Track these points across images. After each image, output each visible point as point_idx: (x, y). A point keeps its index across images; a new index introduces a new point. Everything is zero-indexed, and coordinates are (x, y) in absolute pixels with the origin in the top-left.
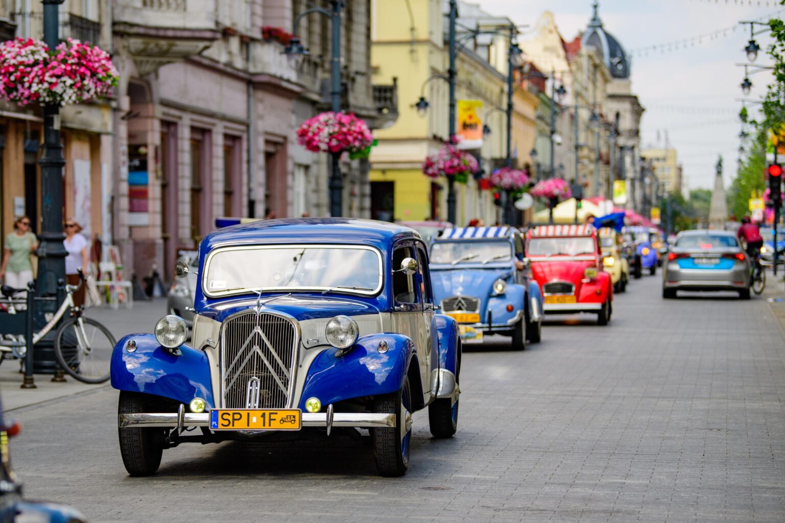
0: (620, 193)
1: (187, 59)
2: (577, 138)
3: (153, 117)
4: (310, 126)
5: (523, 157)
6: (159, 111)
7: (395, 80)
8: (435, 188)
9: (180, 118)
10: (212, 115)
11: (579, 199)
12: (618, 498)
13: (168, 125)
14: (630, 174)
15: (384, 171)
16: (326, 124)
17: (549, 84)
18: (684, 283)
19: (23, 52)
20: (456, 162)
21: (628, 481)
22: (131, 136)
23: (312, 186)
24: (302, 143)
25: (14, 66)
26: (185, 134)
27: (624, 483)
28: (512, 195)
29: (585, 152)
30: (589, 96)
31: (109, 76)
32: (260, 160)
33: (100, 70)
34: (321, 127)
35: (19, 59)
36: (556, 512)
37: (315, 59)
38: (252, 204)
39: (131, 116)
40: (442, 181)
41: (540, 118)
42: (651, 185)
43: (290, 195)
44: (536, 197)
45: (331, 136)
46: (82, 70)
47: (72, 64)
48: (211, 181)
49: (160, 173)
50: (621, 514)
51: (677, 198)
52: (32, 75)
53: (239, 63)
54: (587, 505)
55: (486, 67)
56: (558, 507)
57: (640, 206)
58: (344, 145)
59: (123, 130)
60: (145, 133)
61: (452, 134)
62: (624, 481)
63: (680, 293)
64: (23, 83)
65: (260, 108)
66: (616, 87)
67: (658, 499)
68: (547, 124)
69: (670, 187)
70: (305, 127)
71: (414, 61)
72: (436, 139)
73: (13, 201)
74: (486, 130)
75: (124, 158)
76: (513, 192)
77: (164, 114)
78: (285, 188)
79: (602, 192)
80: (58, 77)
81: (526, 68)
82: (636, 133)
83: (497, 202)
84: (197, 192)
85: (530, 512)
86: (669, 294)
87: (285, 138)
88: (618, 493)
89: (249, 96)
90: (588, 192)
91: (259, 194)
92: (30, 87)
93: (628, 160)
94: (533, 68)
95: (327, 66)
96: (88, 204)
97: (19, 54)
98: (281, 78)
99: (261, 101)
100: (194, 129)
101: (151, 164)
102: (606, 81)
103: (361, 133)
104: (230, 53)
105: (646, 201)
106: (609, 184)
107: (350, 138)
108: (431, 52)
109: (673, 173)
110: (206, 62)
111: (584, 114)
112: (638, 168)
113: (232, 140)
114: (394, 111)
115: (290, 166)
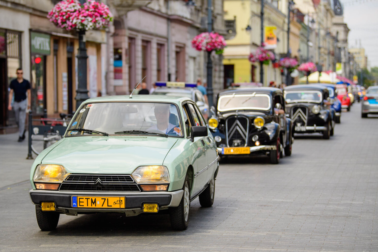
0: (339, 69)
1: (141, 8)
2: (319, 43)
3: (124, 35)
4: (197, 39)
5: (294, 53)
6: (127, 33)
7: (235, 17)
8: (253, 67)
9: (137, 36)
10: (151, 34)
11: (320, 71)
12: (349, 210)
13: (132, 39)
14: (344, 60)
15: (229, 60)
16: (205, 38)
17: (306, 19)
18: (371, 111)
19: (69, 6)
20: (264, 55)
21: (354, 202)
22: (115, 44)
23: (197, 67)
24: (194, 47)
25: (65, 12)
26: (139, 43)
27: (352, 203)
28: (289, 70)
29: (322, 50)
30: (324, 24)
31: (108, 17)
32: (173, 55)
33: (104, 14)
34: (203, 39)
35: (68, 9)
36: (322, 217)
37: (199, 8)
38: (169, 76)
39: (115, 35)
40: (257, 64)
41: (302, 34)
42: (353, 65)
43: (187, 71)
44: (300, 71)
45: (207, 44)
46: (96, 14)
47: (91, 11)
48: (151, 65)
49: (128, 61)
50: (352, 217)
51: (365, 71)
52: (73, 16)
53: (164, 10)
54: (335, 213)
55: (277, 11)
56: (322, 214)
57: (348, 75)
58: (213, 48)
59: (111, 41)
60: (121, 43)
61: (262, 42)
62: (351, 202)
63: (369, 115)
64: (69, 20)
65: (173, 31)
66: (337, 19)
67: (368, 210)
68: (305, 37)
69: (362, 66)
70: (195, 39)
71: (244, 8)
72: (254, 45)
73: (62, 75)
74: (278, 40)
75: (112, 55)
76: (290, 69)
77: (130, 34)
78: (185, 68)
79: (331, 69)
80: (85, 17)
81: (295, 11)
82: (346, 41)
83: (282, 74)
84: (144, 70)
85: (309, 217)
86: (364, 116)
87: (185, 45)
88: (349, 208)
89: (168, 25)
90: (324, 69)
91: (173, 71)
92: (72, 22)
93: (342, 53)
94: (298, 11)
95: (204, 11)
96: (96, 76)
97: (67, 7)
98: (183, 17)
99: (174, 27)
100: (143, 41)
101: (124, 57)
102: (332, 17)
103: (221, 42)
104: (159, 6)
105: (351, 73)
106: (334, 65)
107: (216, 45)
108: (251, 4)
109: (363, 60)
110: (149, 10)
111: (322, 32)
112: (347, 58)
113: (160, 46)
114: (235, 32)
115: (187, 57)
